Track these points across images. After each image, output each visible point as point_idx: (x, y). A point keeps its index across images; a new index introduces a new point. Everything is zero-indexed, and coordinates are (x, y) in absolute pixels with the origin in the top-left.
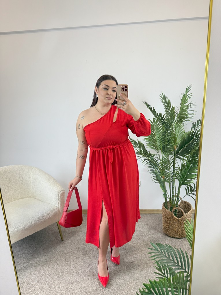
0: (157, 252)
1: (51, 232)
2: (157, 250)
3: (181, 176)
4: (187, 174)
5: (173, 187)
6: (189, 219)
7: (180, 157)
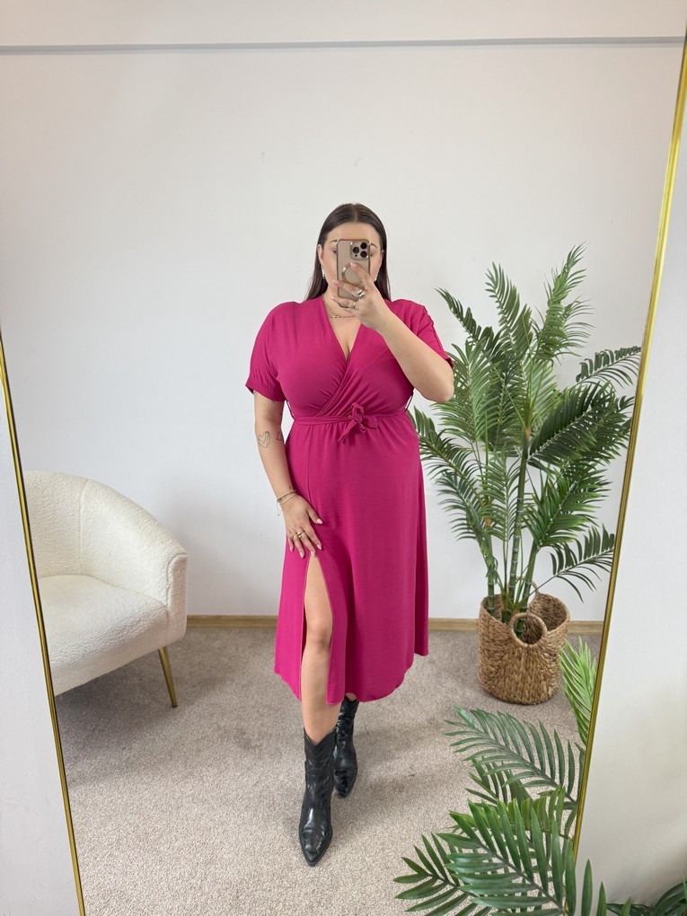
3: (540, 518)
4: (558, 515)
5: (515, 553)
6: (560, 647)
7: (540, 463)
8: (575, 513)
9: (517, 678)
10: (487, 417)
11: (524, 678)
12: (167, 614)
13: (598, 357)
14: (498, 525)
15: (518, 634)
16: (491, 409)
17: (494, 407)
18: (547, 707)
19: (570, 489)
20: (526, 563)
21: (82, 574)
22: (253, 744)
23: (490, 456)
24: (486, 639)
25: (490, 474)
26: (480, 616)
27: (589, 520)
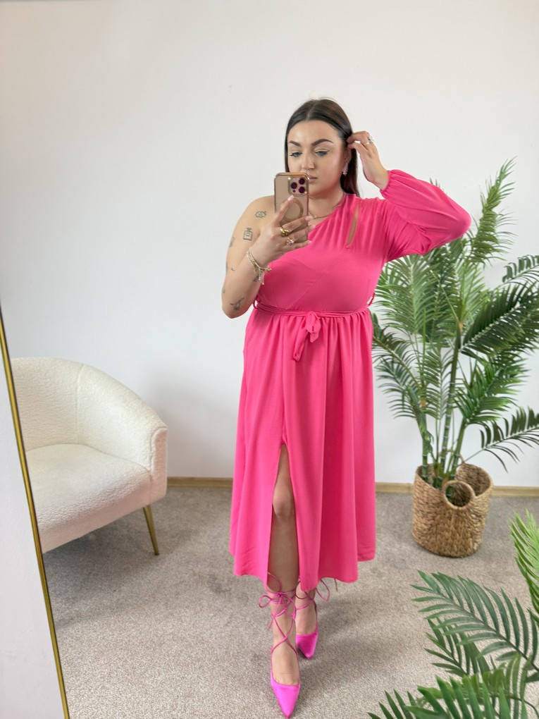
0: (439, 598)
1: (126, 533)
2: (439, 593)
3: (469, 399)
4: (485, 398)
5: (446, 430)
6: (485, 510)
7: (472, 353)
8: (499, 395)
9: (447, 535)
10: (425, 312)
11: (453, 535)
12: (151, 478)
13: (521, 262)
14: (431, 405)
15: (448, 497)
16: (428, 305)
17: (432, 303)
18: (473, 559)
19: (497, 374)
20: (456, 436)
21: (78, 443)
22: (223, 589)
23: (426, 347)
24: (421, 502)
25: (426, 361)
26: (415, 482)
27: (511, 402)
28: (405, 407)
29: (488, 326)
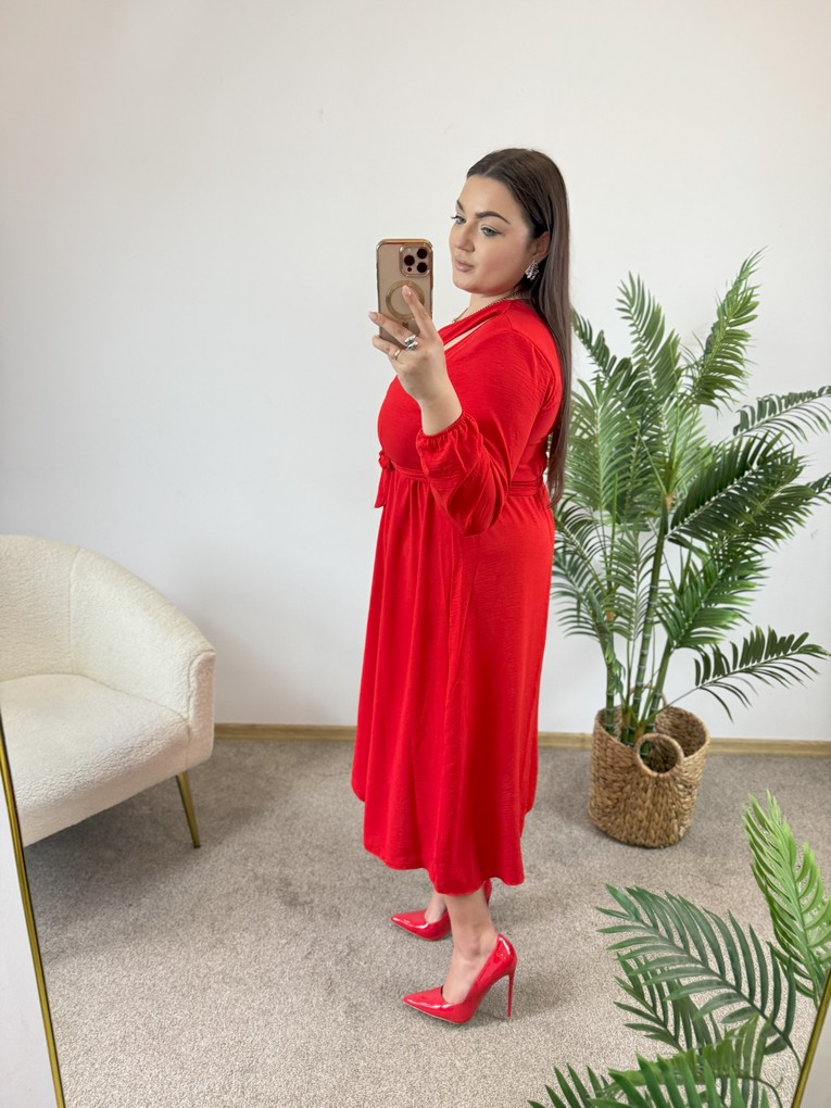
0: (637, 927)
2: (638, 919)
3: (677, 611)
4: (701, 609)
5: (643, 656)
6: (698, 777)
7: (685, 540)
8: (720, 606)
9: (641, 814)
10: (617, 479)
12: (189, 730)
13: (761, 404)
14: (619, 619)
15: (642, 757)
16: (620, 468)
17: (627, 465)
18: (678, 851)
19: (720, 574)
20: (657, 666)
21: (73, 673)
22: (301, 900)
23: (617, 530)
25: (616, 553)
26: (595, 734)
27: (741, 616)
28: (582, 619)
29: (709, 500)
